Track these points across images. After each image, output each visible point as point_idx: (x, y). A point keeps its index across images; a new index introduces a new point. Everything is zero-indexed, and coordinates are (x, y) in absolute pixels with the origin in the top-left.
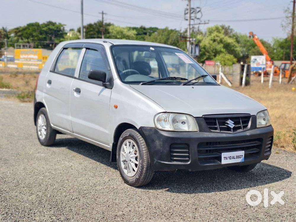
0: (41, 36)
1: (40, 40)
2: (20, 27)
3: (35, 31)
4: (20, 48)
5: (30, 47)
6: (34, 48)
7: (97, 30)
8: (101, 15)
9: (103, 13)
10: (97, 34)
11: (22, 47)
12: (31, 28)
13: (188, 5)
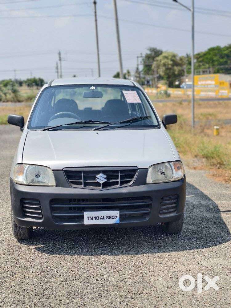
0: (221, 60)
1: (221, 64)
2: (202, 53)
3: (215, 55)
4: (199, 74)
5: (210, 73)
6: (215, 73)
11: (201, 73)
12: (211, 53)
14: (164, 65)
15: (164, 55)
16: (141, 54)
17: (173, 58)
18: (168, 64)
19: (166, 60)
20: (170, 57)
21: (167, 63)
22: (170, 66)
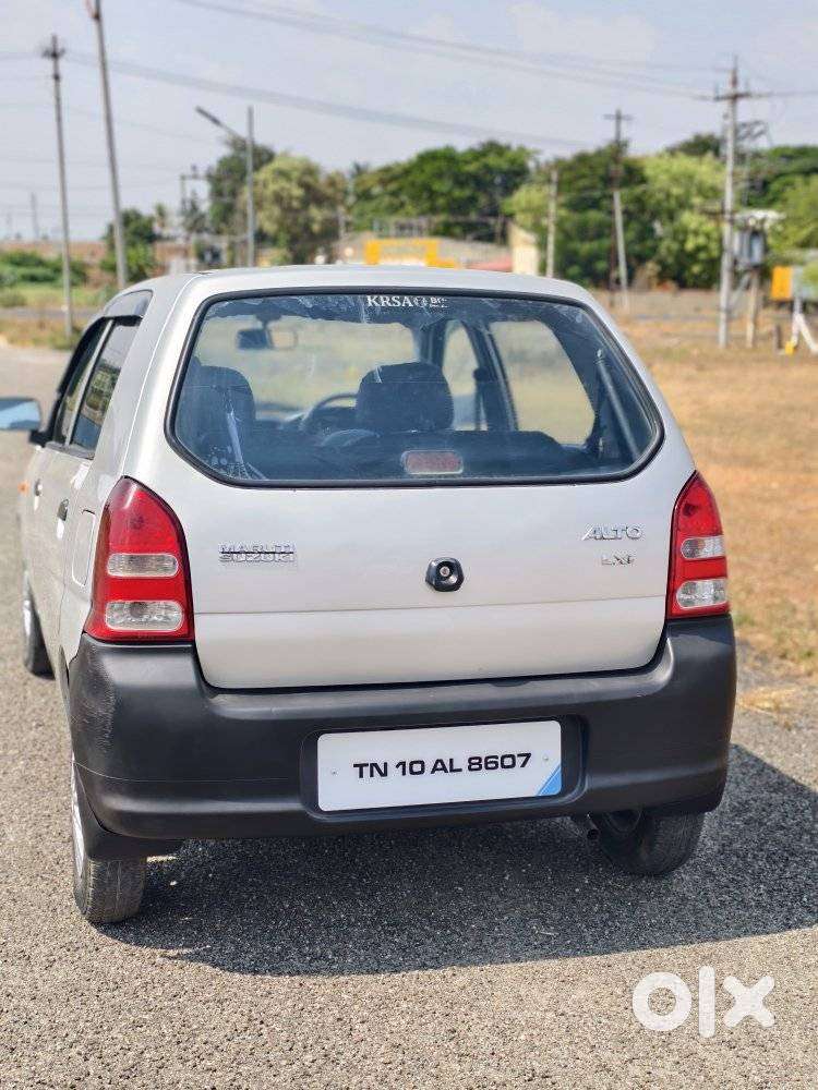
2: (398, 165)
3: (439, 175)
4: (387, 237)
5: (420, 232)
7: (601, 171)
8: (612, 124)
9: (619, 117)
10: (600, 185)
12: (427, 167)
13: (726, 116)
14: (278, 198)
15: (276, 164)
16: (194, 168)
17: (308, 179)
18: (291, 198)
19: (283, 183)
20: (295, 175)
21: (285, 194)
22: (295, 204)
